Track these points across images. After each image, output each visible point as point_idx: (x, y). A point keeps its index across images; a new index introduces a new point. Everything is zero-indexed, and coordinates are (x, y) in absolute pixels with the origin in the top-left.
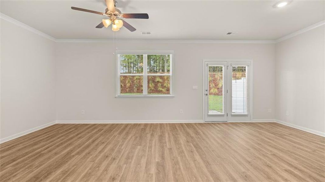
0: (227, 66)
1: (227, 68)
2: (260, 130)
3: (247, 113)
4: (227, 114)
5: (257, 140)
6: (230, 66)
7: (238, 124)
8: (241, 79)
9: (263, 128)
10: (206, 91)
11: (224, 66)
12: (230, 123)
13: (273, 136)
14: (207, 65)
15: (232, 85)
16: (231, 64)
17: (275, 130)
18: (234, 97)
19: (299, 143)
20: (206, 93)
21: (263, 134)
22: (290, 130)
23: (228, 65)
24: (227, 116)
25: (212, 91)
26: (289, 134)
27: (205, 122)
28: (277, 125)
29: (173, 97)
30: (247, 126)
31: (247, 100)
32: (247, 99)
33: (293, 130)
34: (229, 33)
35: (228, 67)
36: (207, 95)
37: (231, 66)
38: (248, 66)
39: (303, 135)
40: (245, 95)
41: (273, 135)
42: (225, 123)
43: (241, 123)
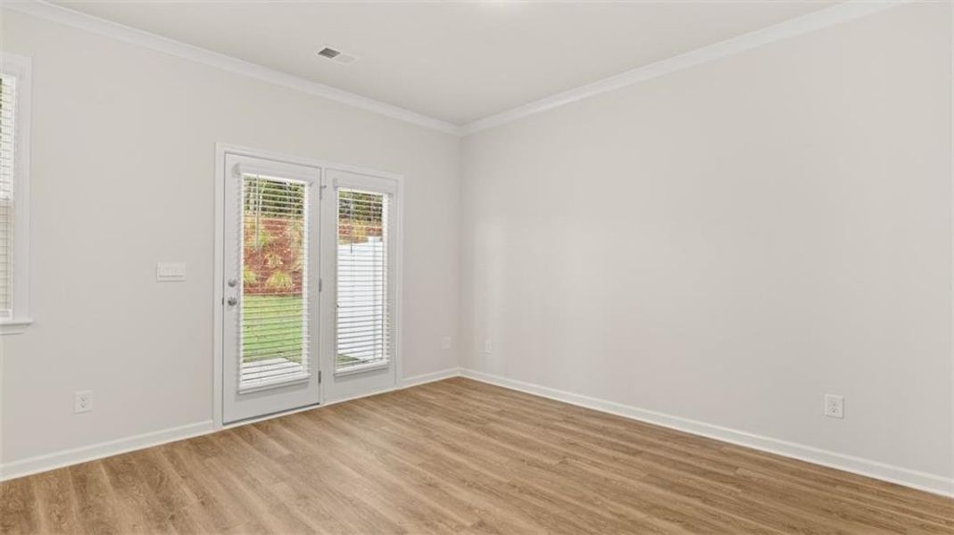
0: (321, 187)
1: (320, 194)
2: (426, 416)
3: (385, 361)
4: (320, 373)
5: (420, 465)
6: (330, 186)
7: (358, 408)
8: (367, 241)
9: (431, 406)
10: (232, 285)
11: (310, 185)
12: (329, 407)
13: (463, 433)
14: (236, 171)
15: (340, 263)
16: (335, 180)
17: (463, 407)
18: (343, 305)
19: (525, 441)
20: (231, 293)
21: (436, 433)
22: (496, 399)
23: (323, 185)
24: (320, 381)
25: (272, 280)
26: (499, 413)
27: (224, 424)
28: (466, 386)
29: (28, 324)
30: (385, 411)
31: (385, 313)
32: (388, 310)
33: (503, 395)
34: (327, 53)
35: (323, 191)
36: (232, 303)
37: (336, 188)
38: (390, 195)
39: (525, 409)
40: (381, 297)
41: (460, 429)
42: (313, 414)
43: (368, 398)
